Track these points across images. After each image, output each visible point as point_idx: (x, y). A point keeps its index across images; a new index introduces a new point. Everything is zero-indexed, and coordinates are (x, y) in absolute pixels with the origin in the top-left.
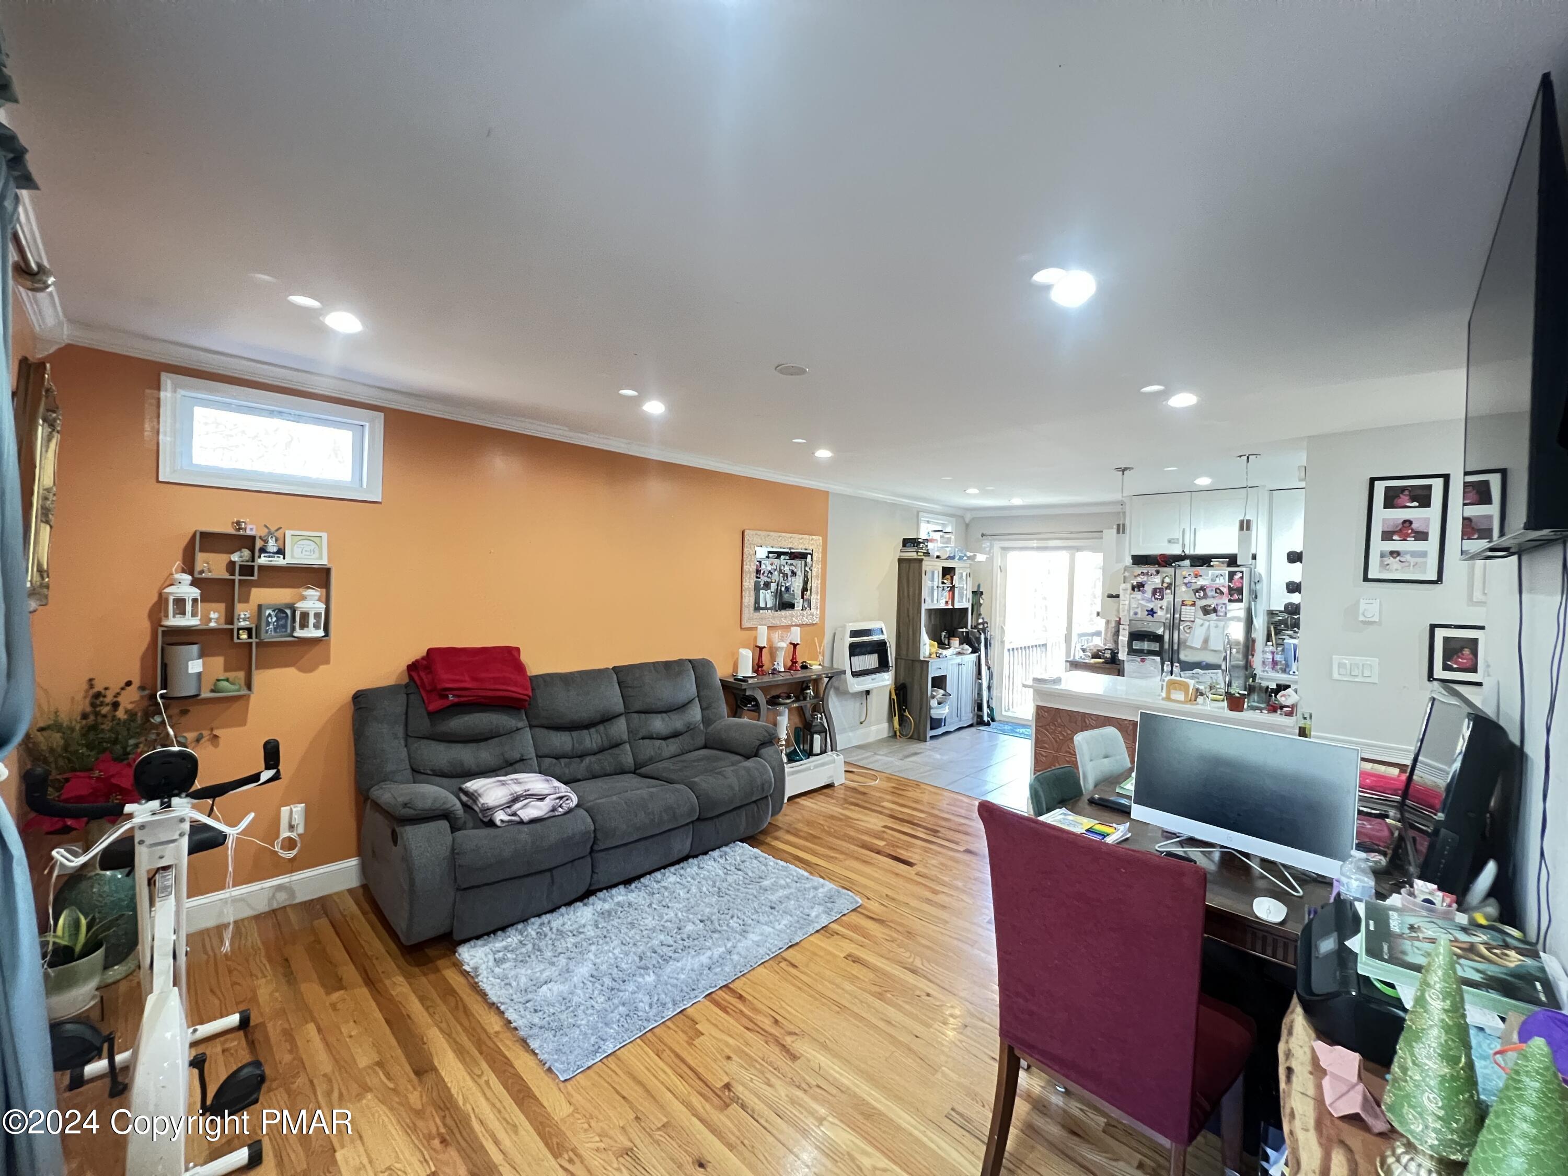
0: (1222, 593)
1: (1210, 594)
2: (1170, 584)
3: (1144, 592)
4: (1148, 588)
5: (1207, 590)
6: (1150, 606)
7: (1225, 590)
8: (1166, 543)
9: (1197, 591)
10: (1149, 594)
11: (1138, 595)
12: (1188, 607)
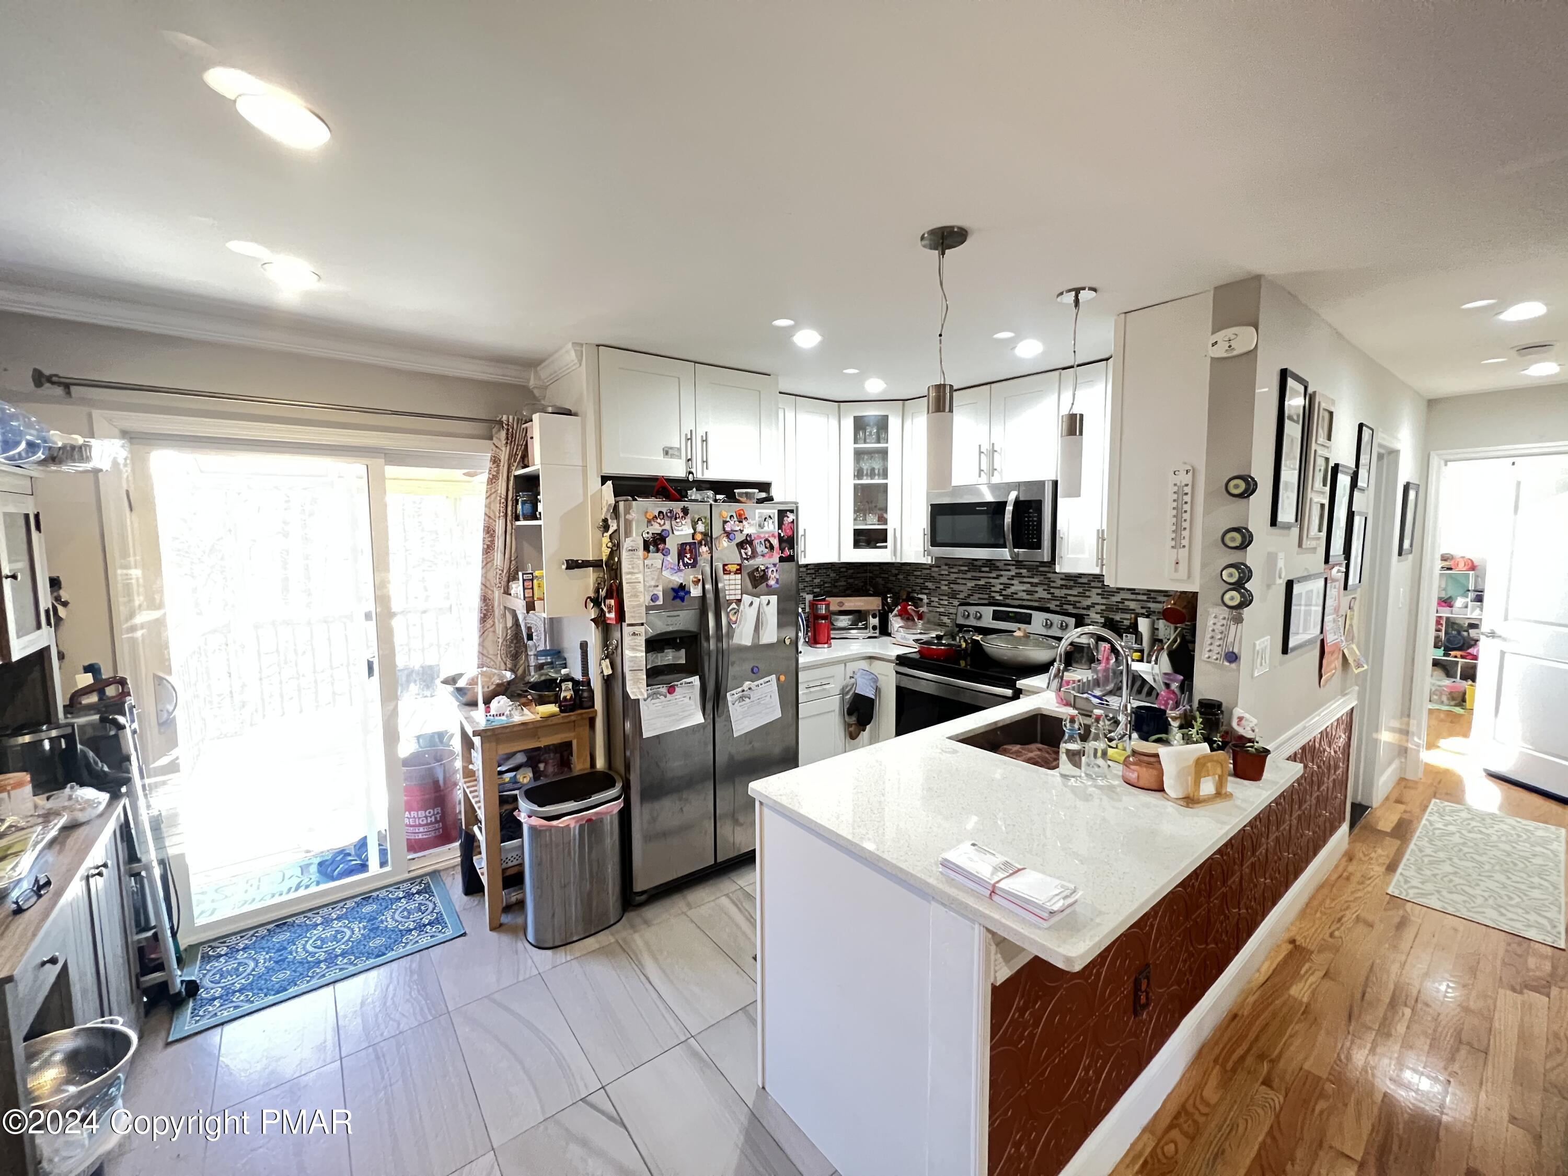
0: (772, 547)
1: (761, 549)
2: (705, 534)
3: (666, 553)
4: (672, 544)
5: (756, 542)
6: (678, 579)
7: (775, 542)
8: (661, 457)
9: (741, 545)
10: (673, 558)
11: (656, 559)
12: (732, 576)
